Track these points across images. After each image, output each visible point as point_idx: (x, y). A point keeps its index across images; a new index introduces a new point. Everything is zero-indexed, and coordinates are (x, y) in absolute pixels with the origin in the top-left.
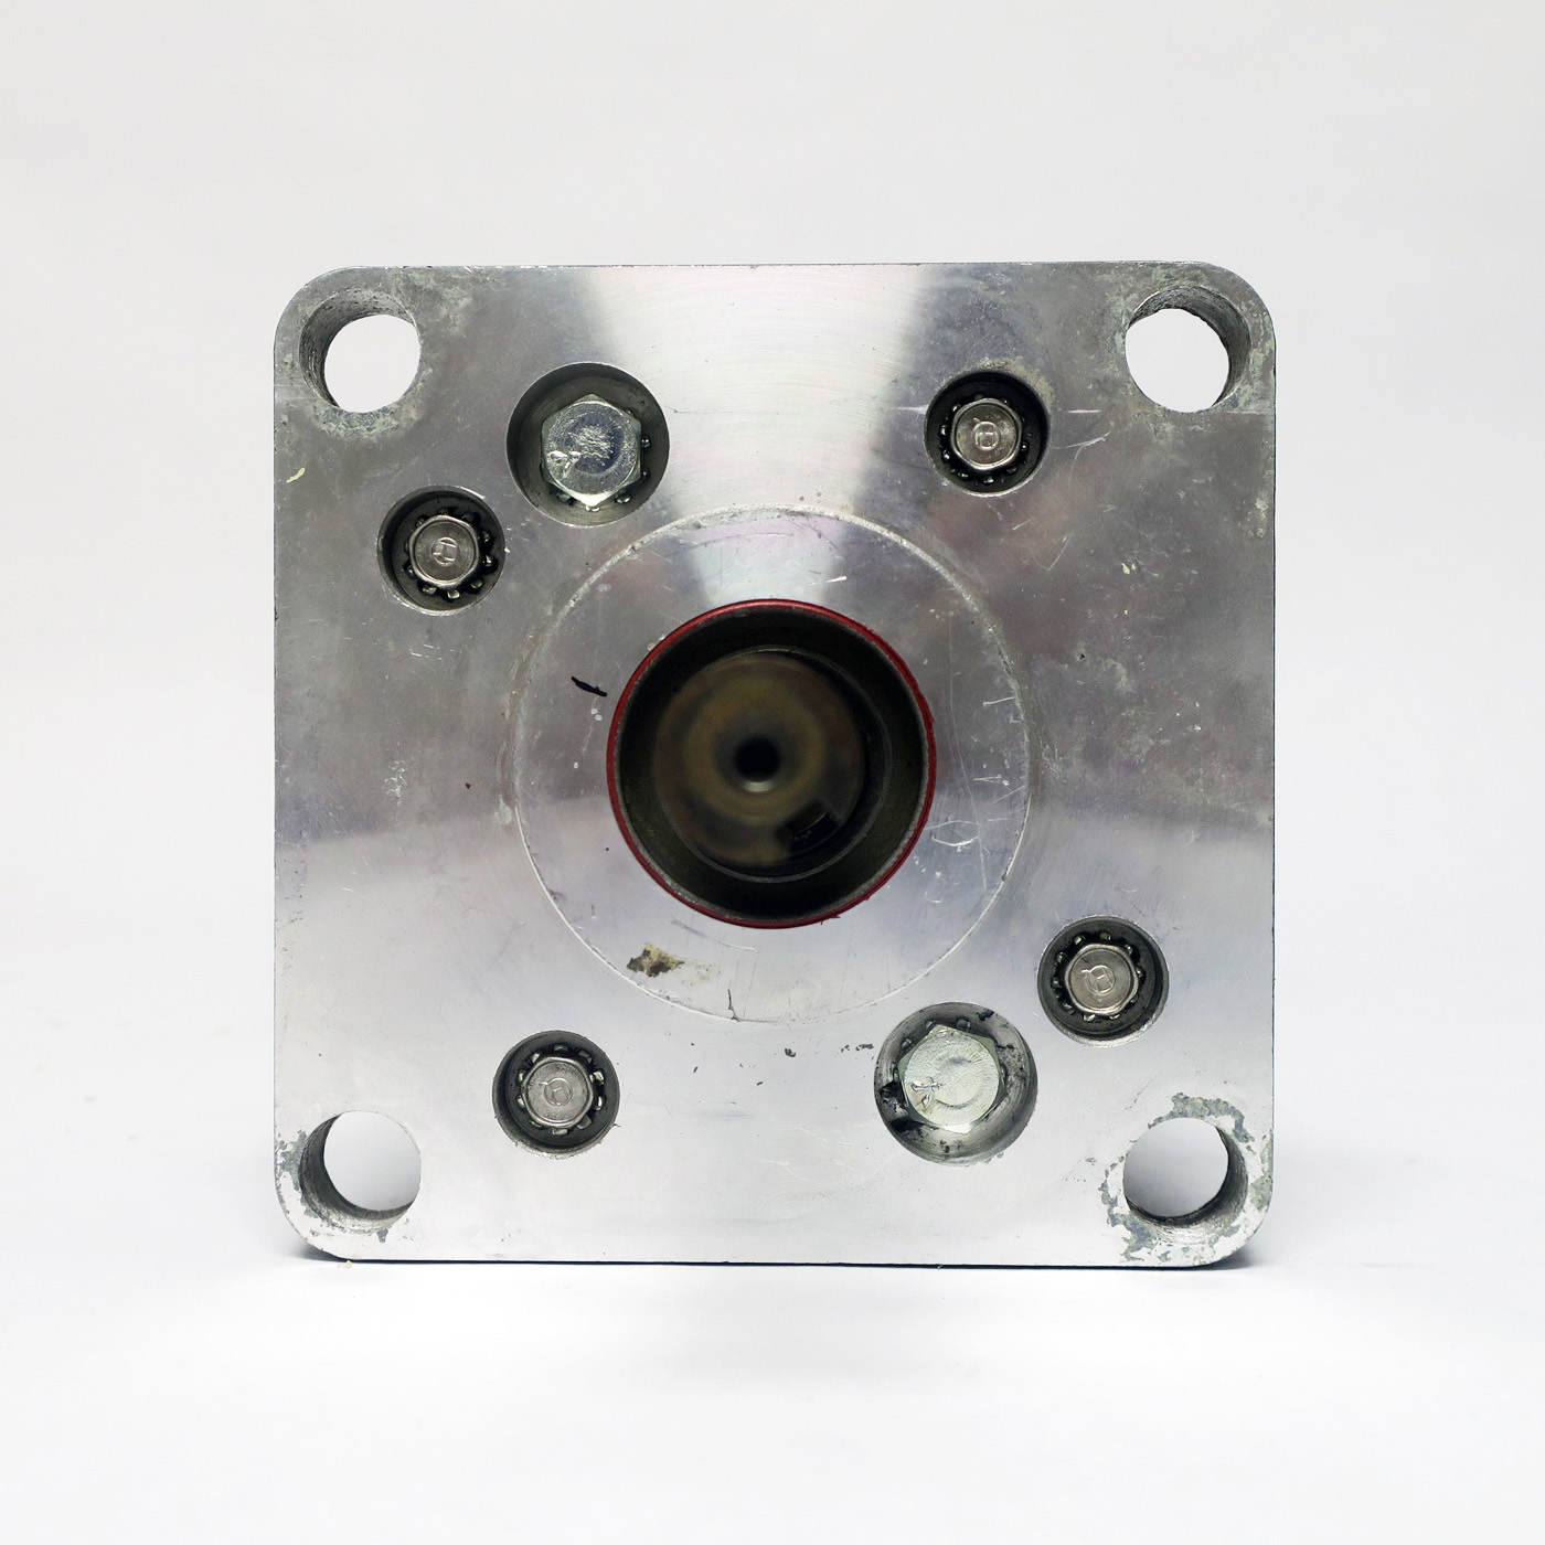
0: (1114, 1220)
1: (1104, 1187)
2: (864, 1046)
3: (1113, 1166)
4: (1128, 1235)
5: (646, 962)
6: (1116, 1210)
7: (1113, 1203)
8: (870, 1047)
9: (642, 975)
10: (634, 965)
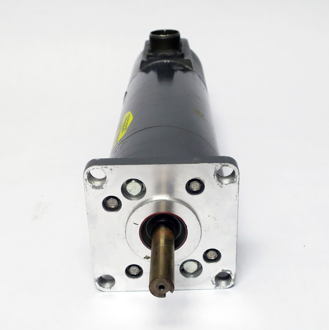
0: (213, 284)
1: (212, 280)
2: (178, 265)
3: (213, 278)
4: (215, 285)
5: (146, 257)
6: (214, 283)
7: (213, 282)
8: (179, 265)
9: (146, 259)
10: (145, 258)
